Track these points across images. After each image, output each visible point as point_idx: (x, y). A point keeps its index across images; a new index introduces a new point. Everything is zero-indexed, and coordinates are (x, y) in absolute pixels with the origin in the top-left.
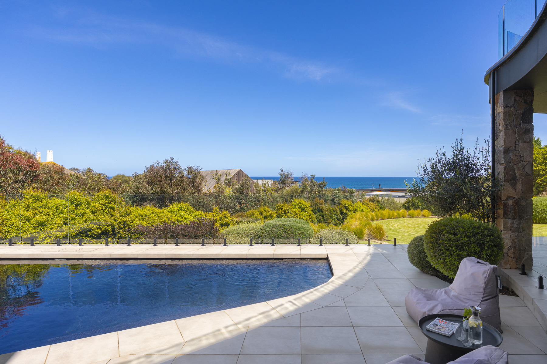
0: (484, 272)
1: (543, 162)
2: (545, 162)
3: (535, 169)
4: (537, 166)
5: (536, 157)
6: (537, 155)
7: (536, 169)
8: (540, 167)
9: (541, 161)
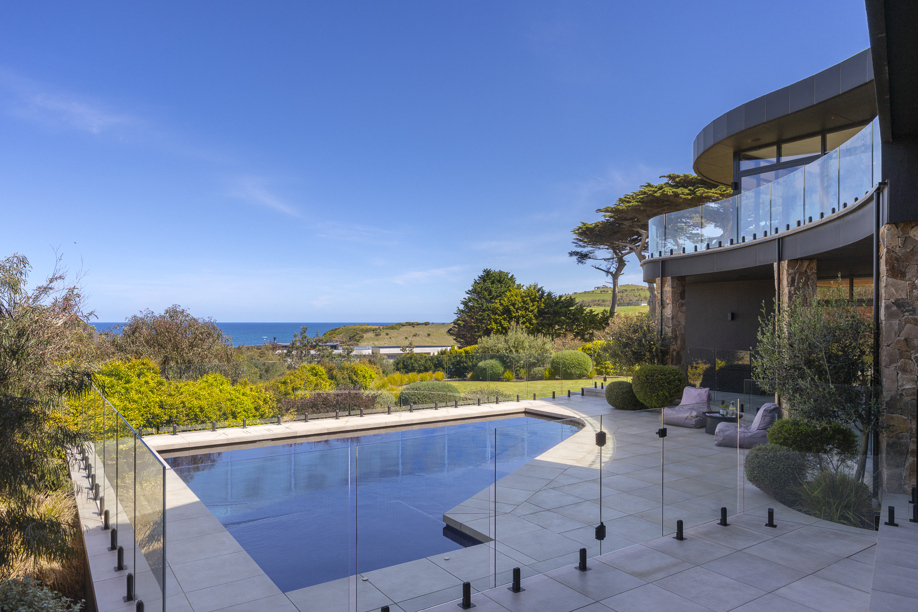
0: (706, 392)
1: (522, 307)
2: (525, 306)
3: (514, 315)
4: (517, 312)
5: (516, 300)
6: (515, 298)
7: (516, 316)
8: (520, 312)
9: (520, 305)
